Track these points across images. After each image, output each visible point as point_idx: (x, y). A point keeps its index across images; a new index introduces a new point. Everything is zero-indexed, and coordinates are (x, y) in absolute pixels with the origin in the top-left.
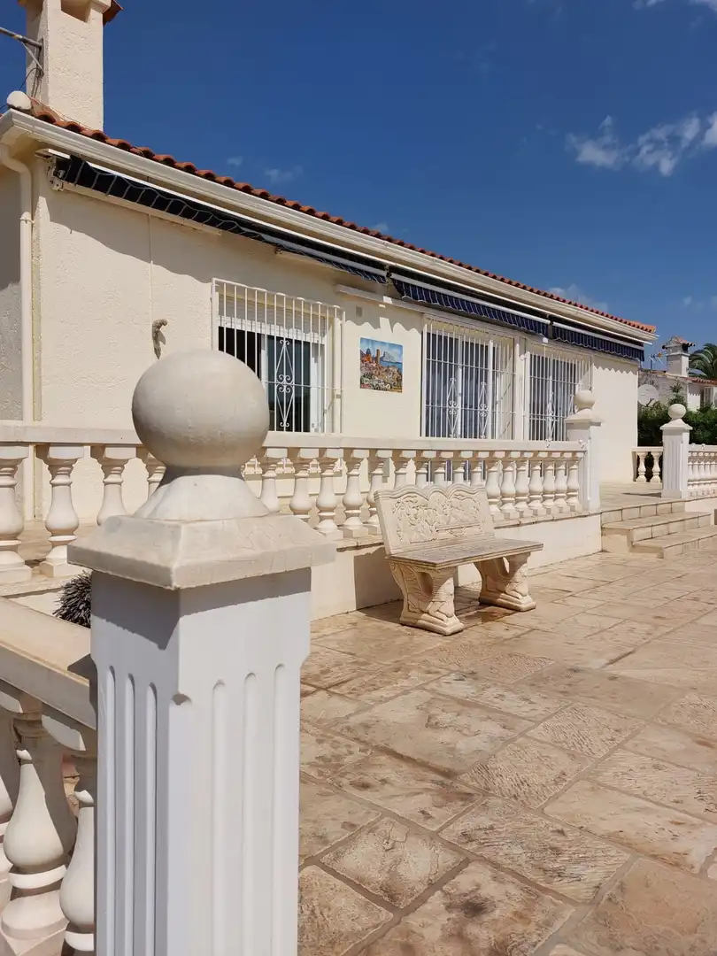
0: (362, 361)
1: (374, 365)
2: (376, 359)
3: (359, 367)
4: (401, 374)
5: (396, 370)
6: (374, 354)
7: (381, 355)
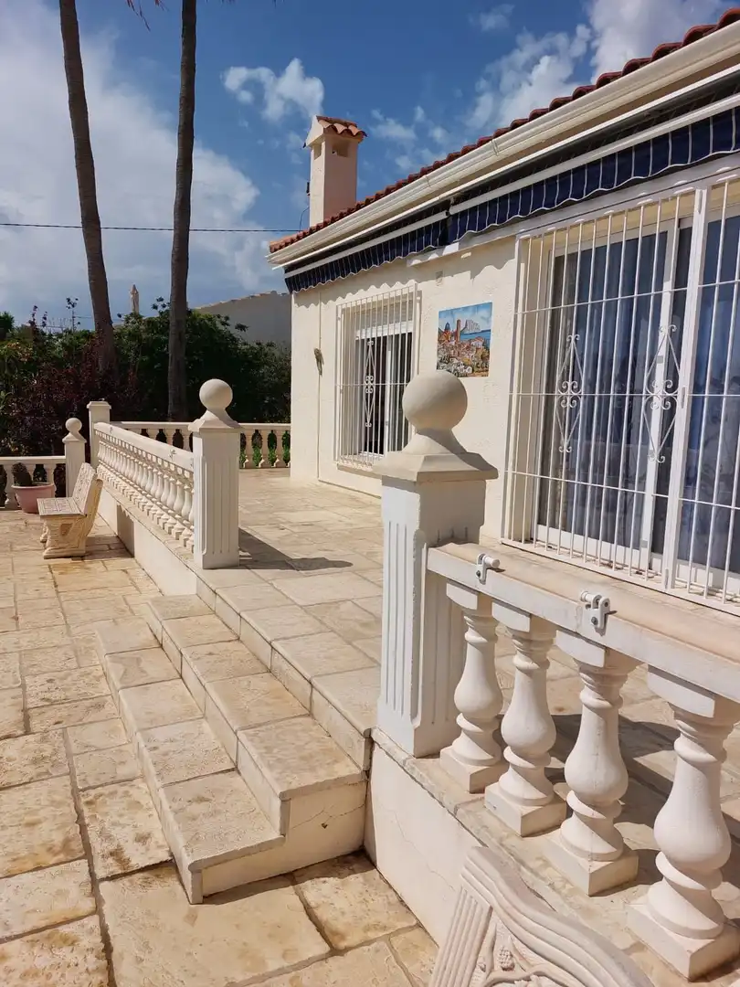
0: (440, 341)
1: (453, 343)
2: (455, 334)
3: (436, 348)
4: (487, 349)
5: (481, 343)
6: (453, 329)
7: (462, 326)
